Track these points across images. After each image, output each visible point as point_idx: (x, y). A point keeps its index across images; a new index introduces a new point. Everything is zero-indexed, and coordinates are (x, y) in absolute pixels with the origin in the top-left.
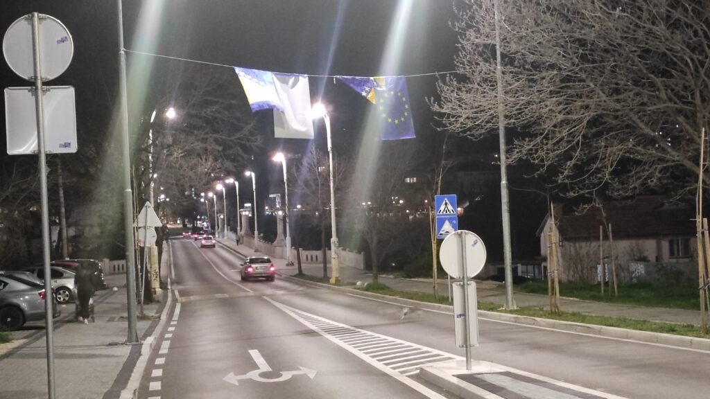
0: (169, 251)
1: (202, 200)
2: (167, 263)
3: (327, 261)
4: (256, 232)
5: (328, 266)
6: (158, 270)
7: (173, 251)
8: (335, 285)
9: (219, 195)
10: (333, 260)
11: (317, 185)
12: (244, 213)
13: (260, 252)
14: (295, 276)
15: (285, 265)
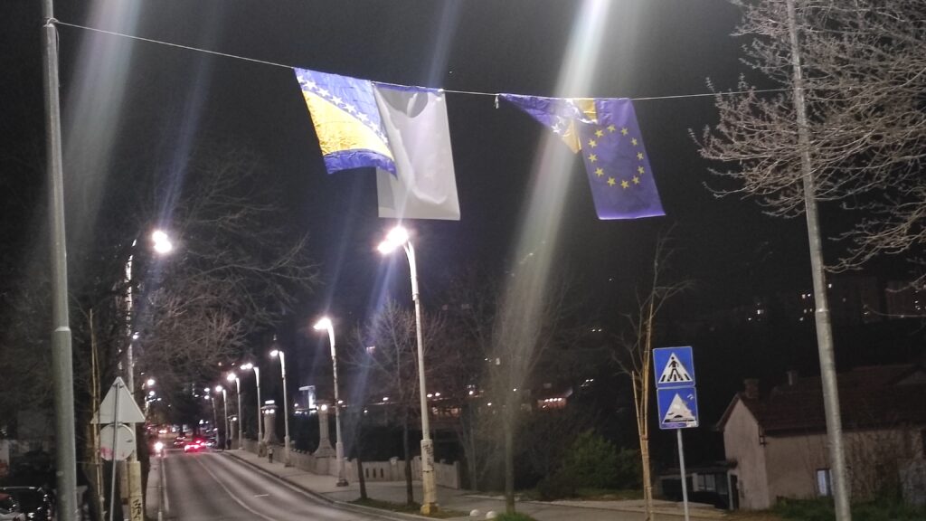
0: (161, 469)
1: (207, 397)
2: (157, 487)
3: (413, 477)
4: (287, 438)
5: (414, 483)
6: (141, 501)
7: (166, 470)
8: (430, 515)
9: (231, 389)
10: (425, 475)
11: (395, 356)
12: (267, 412)
13: (294, 466)
14: (356, 502)
15: (335, 485)
